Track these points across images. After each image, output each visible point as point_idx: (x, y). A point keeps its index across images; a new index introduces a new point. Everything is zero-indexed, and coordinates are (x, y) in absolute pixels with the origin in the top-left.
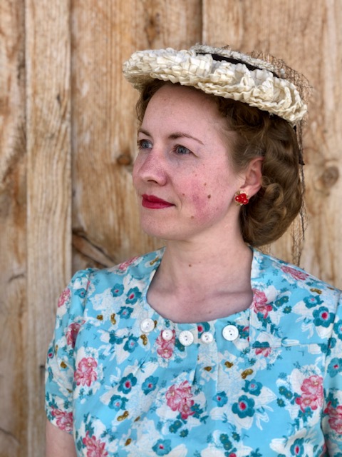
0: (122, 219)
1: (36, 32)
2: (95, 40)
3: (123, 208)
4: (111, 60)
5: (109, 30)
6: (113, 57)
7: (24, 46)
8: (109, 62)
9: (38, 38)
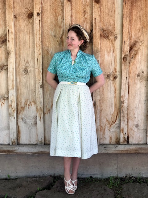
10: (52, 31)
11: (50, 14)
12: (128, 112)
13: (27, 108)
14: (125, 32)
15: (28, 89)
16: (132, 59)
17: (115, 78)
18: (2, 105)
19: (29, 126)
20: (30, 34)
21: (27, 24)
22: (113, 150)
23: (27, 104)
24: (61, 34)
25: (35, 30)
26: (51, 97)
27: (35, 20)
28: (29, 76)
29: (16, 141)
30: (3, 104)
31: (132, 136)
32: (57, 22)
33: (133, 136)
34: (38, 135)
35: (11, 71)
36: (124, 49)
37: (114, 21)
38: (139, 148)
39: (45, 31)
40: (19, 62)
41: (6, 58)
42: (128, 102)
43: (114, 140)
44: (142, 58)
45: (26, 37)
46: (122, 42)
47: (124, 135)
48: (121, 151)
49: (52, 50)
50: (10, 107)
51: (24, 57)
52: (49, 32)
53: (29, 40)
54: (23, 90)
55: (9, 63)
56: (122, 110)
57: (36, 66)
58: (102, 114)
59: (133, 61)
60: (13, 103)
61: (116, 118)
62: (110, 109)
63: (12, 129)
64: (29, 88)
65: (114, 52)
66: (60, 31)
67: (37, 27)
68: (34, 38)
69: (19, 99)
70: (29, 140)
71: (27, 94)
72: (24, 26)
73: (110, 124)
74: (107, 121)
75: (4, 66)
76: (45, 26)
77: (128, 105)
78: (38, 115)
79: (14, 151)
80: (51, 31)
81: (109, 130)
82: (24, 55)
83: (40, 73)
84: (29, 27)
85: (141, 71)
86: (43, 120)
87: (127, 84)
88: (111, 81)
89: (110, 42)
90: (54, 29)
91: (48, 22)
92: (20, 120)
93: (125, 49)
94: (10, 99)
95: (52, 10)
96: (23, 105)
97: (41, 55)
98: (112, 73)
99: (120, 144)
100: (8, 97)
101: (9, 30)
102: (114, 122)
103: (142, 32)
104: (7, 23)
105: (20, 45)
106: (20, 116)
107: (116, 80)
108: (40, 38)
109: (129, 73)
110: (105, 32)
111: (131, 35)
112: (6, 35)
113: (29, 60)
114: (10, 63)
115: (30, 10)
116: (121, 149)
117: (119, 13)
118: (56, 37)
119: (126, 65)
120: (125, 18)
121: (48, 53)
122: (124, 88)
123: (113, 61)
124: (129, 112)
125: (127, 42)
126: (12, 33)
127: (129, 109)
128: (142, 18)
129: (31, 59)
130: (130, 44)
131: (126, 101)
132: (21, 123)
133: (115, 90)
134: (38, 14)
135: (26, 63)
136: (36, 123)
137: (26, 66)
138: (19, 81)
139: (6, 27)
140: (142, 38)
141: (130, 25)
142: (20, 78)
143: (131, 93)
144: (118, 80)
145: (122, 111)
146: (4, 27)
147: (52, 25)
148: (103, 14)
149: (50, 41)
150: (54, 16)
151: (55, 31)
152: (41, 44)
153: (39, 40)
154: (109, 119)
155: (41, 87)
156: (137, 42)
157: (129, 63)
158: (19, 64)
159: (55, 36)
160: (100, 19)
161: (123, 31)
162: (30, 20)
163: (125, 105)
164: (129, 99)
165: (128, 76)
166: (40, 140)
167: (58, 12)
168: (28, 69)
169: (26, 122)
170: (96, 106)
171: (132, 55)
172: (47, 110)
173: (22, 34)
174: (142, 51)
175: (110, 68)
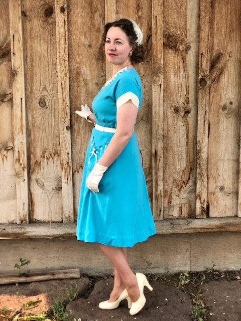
10: (85, 37)
12: (207, 167)
13: (44, 163)
14: (203, 39)
15: (46, 133)
16: (214, 82)
17: (187, 112)
18: (3, 159)
19: (48, 192)
20: (49, 42)
21: (43, 26)
22: (184, 227)
23: (46, 158)
24: (100, 42)
25: (57, 36)
26: (83, 144)
27: (57, 20)
28: (47, 111)
29: (27, 217)
30: (5, 158)
31: (214, 205)
32: (93, 22)
33: (216, 204)
34: (64, 207)
35: (18, 104)
36: (201, 66)
37: (185, 21)
38: (226, 223)
39: (74, 37)
40: (31, 88)
41: (8, 82)
42: (208, 151)
43: (185, 212)
44: (230, 81)
45: (42, 47)
46: (199, 55)
47: (201, 203)
48: (197, 229)
49: (84, 68)
50: (17, 163)
51: (39, 80)
52: (80, 39)
53: (48, 52)
54: (37, 134)
55: (14, 89)
56: (198, 163)
57: (60, 95)
58: (167, 171)
59: (215, 85)
60: (23, 156)
61: (189, 176)
62: (180, 162)
63: (20, 198)
64: (47, 131)
65: (185, 70)
66: (97, 38)
67: (61, 31)
68: (56, 49)
69: (32, 149)
70: (48, 216)
71: (46, 140)
72: (38, 29)
73: (180, 186)
74: (175, 181)
75: (5, 95)
76: (73, 30)
77: (208, 156)
78: (63, 175)
79: (25, 233)
80: (83, 37)
81: (178, 196)
82: (40, 77)
83: (67, 107)
84: (47, 31)
85: (227, 101)
86: (72, 183)
87: (206, 123)
88: (181, 118)
89: (178, 56)
90: (88, 33)
92: (33, 183)
93: (204, 66)
94: (16, 149)
95: (85, 2)
96: (39, 158)
97: (68, 76)
98: (182, 105)
99: (195, 218)
100: (14, 145)
101: (13, 36)
102: (186, 182)
103: (230, 38)
104: (11, 25)
105: (32, 60)
106: (33, 177)
107: (189, 115)
108: (65, 48)
109: (210, 104)
110: (170, 39)
111: (213, 43)
112: (9, 45)
113: (48, 85)
114: (16, 91)
115: (48, 2)
116: (197, 226)
117: (193, 8)
118: (92, 48)
119: (205, 92)
120: (202, 17)
121: (78, 73)
122: (202, 129)
123: (184, 86)
124: (209, 166)
125: (206, 55)
126: (19, 41)
127: (210, 162)
128: (229, 16)
129: (50, 84)
130: (210, 58)
131: (205, 150)
132: (36, 188)
133: (188, 132)
134: (62, 10)
135: (43, 90)
136: (61, 188)
137: (43, 95)
138: (32, 120)
139: (8, 32)
140: (229, 49)
141: (211, 27)
142: (33, 115)
143: (212, 136)
144: (191, 115)
145: (198, 166)
146: (5, 31)
147: (85, 27)
148: (168, 10)
149: (82, 54)
150: (88, 13)
151: (90, 37)
152: (67, 58)
153: (65, 52)
154: (178, 179)
155: (68, 128)
156: (222, 54)
157: (210, 90)
158: (31, 92)
159: (90, 46)
160: (164, 17)
161: (200, 38)
162: (49, 19)
163: (204, 155)
164: (209, 146)
165: (207, 109)
166: (67, 215)
167: (95, 6)
168: (46, 100)
169: (43, 186)
170: (158, 158)
171: (214, 75)
172: (78, 166)
173: (36, 44)
174: (229, 69)
175: (179, 96)
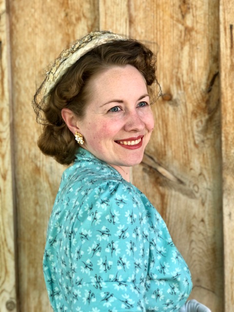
0: (166, 137)
1: (106, 14)
2: (146, 17)
3: (167, 129)
4: (157, 29)
5: (155, 9)
6: (158, 27)
7: (99, 24)
8: (156, 31)
9: (108, 18)
11: (44, 16)
91: (34, 47)
